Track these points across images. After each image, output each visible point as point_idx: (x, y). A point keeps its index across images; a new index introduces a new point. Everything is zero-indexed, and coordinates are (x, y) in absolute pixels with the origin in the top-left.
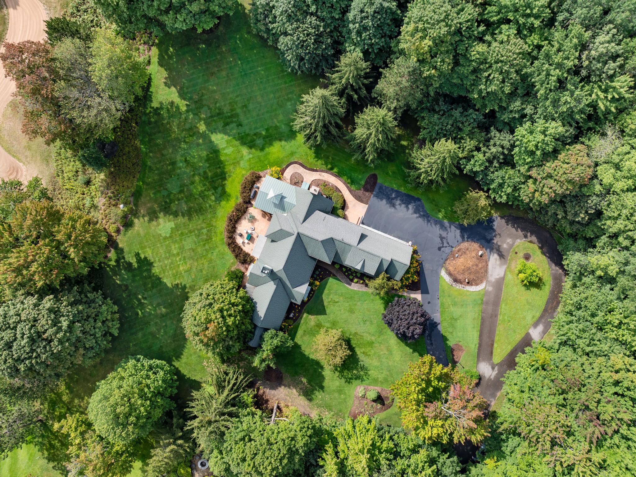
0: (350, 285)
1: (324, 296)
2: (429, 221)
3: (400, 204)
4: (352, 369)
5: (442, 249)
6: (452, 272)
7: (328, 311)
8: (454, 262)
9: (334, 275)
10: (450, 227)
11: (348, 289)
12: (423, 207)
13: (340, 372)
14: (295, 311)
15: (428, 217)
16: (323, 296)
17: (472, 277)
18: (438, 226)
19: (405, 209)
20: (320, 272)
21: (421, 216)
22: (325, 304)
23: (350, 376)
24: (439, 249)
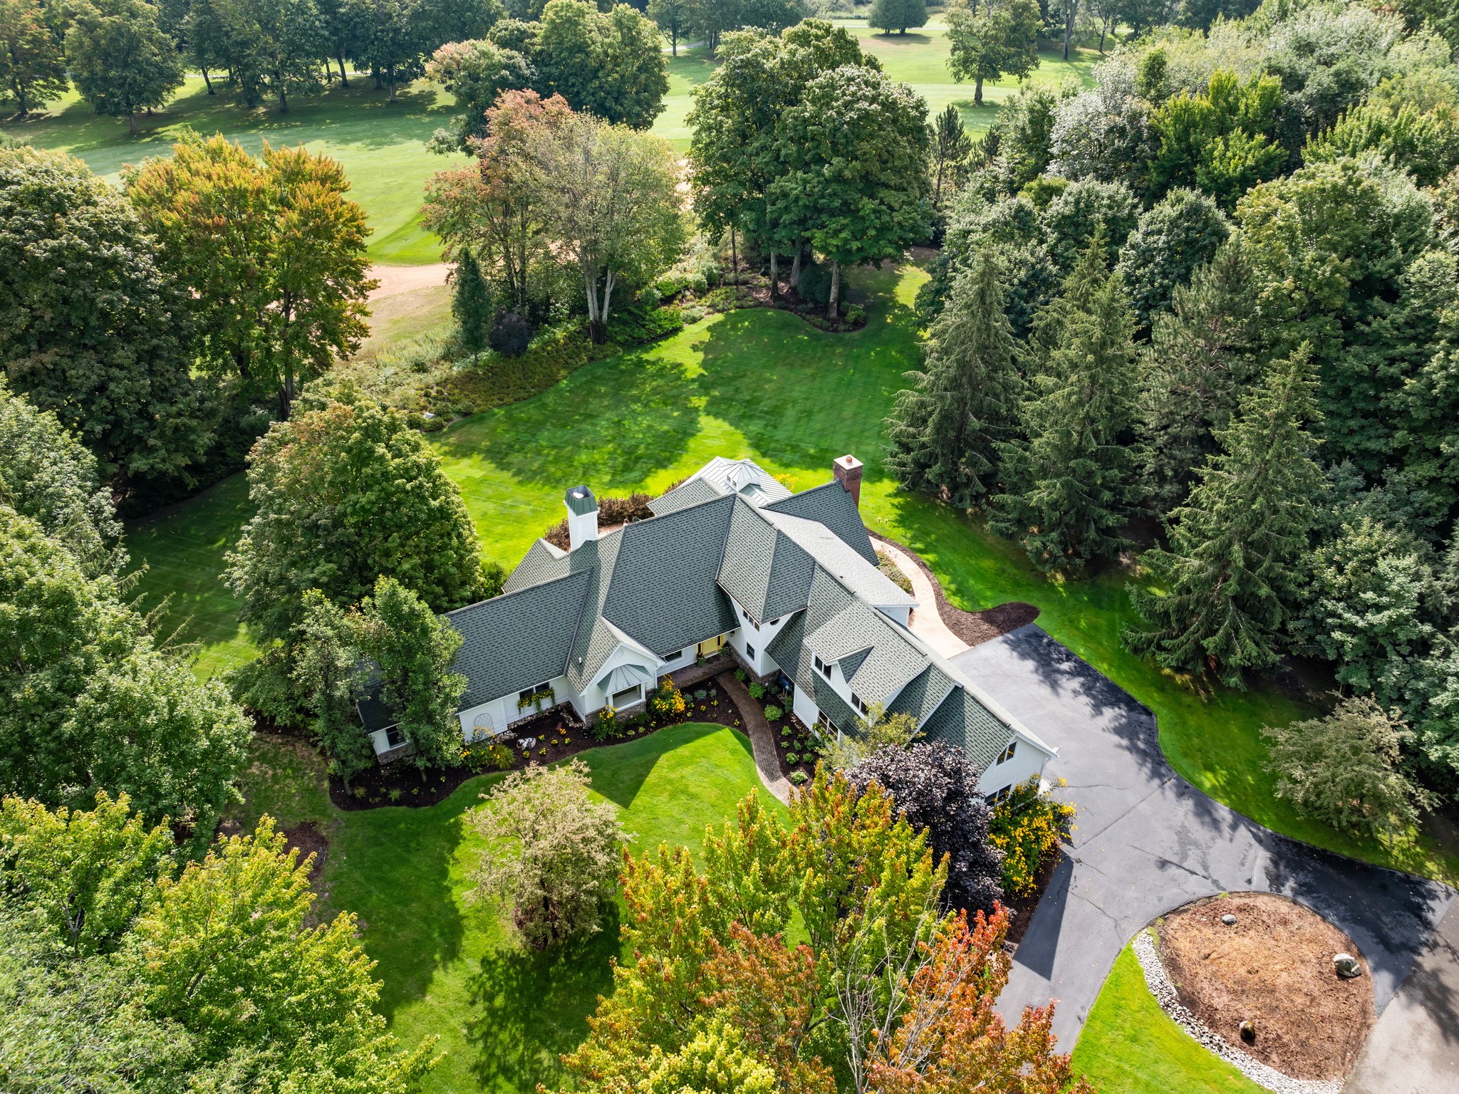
0: (772, 777)
1: (665, 760)
2: (1155, 774)
3: (1075, 692)
4: (546, 1039)
5: (1172, 870)
6: (1183, 962)
7: (639, 800)
8: (1208, 932)
9: (743, 728)
10: (1234, 827)
11: (755, 781)
12: (1152, 732)
13: (492, 1012)
14: (548, 738)
15: (1161, 763)
16: (664, 756)
17: (1274, 1026)
18: (1188, 804)
19: (1089, 710)
20: (709, 699)
21: (1133, 748)
22: (652, 778)
23: (512, 1058)
24: (1163, 864)
